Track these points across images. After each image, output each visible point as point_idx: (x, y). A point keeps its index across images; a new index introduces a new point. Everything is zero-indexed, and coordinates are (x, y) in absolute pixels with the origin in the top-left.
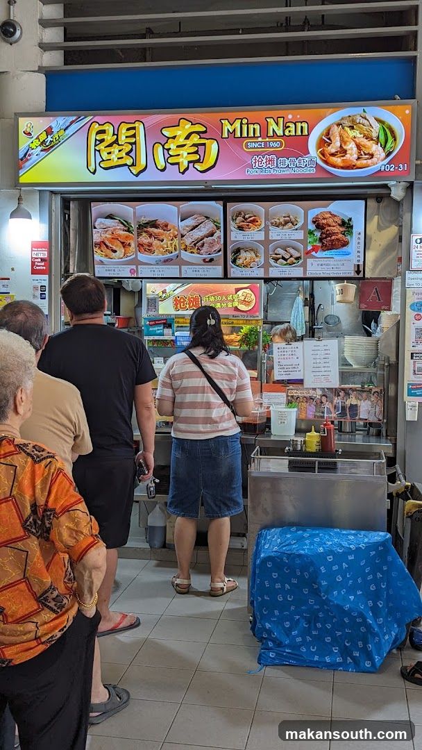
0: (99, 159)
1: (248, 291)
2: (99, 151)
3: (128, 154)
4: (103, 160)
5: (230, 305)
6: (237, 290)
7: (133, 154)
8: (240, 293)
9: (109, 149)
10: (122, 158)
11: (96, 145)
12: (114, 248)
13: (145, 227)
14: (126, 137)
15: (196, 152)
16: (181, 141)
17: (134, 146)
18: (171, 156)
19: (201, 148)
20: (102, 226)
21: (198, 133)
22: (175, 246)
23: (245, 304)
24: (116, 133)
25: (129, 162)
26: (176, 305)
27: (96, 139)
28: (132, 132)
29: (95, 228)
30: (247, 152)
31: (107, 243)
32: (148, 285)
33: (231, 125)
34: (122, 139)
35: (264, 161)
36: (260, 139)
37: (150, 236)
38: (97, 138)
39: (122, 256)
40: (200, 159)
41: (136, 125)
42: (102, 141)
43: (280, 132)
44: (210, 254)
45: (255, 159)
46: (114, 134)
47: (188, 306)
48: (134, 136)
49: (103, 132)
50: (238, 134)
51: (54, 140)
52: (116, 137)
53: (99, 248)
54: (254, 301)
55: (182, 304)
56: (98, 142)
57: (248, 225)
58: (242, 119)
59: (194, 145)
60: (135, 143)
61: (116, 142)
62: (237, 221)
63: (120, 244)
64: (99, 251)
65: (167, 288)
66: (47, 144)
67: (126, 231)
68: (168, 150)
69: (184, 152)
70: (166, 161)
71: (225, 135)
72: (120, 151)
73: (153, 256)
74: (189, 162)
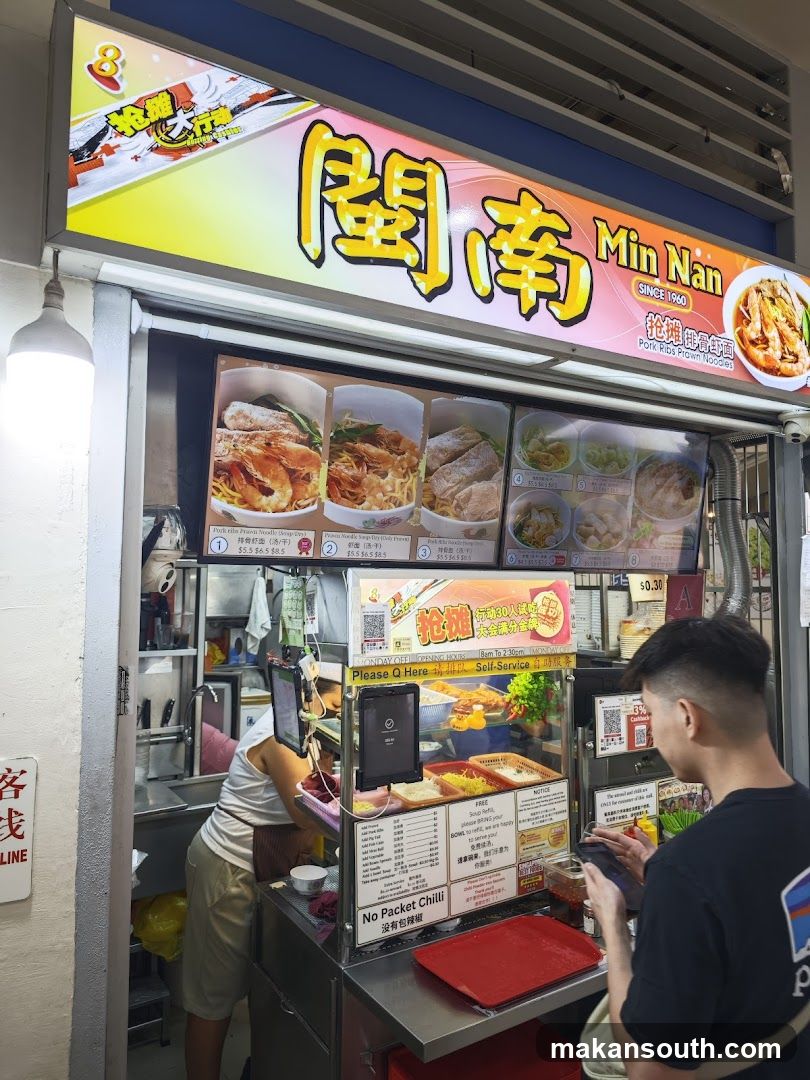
0: (331, 230)
1: (551, 595)
2: (333, 206)
3: (408, 235)
4: (344, 235)
5: (523, 627)
6: (534, 593)
7: (419, 239)
8: (539, 599)
9: (360, 210)
10: (393, 242)
11: (324, 188)
12: (268, 482)
13: (352, 441)
14: (405, 192)
15: (552, 276)
16: (523, 242)
17: (422, 220)
18: (503, 270)
19: (561, 270)
20: (241, 421)
21: (556, 233)
22: (410, 489)
23: (549, 624)
24: (378, 171)
25: (411, 258)
26: (422, 630)
27: (325, 173)
28: (416, 184)
29: (222, 425)
30: (638, 302)
31: (251, 468)
32: (362, 582)
33: (613, 236)
34: (394, 194)
35: (665, 328)
36: (657, 282)
37: (360, 460)
38: (329, 169)
39: (284, 505)
40: (558, 293)
41: (429, 168)
42: (342, 181)
43: (685, 278)
44: (479, 519)
45: (651, 321)
46: (372, 174)
47: (447, 632)
48: (422, 194)
49: (346, 158)
50: (623, 261)
51: (199, 132)
52: (376, 182)
53: (228, 480)
54: (562, 617)
55: (435, 628)
56: (329, 182)
57: (547, 458)
58: (629, 230)
59: (548, 258)
60: (424, 214)
61: (378, 195)
62: (530, 448)
63: (283, 475)
64: (225, 489)
65: (403, 591)
66: (174, 134)
67: (301, 442)
68: (498, 253)
69: (530, 267)
70: (493, 279)
71: (603, 254)
72: (387, 222)
73: (359, 511)
74: (540, 295)
